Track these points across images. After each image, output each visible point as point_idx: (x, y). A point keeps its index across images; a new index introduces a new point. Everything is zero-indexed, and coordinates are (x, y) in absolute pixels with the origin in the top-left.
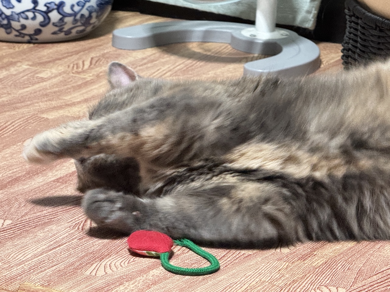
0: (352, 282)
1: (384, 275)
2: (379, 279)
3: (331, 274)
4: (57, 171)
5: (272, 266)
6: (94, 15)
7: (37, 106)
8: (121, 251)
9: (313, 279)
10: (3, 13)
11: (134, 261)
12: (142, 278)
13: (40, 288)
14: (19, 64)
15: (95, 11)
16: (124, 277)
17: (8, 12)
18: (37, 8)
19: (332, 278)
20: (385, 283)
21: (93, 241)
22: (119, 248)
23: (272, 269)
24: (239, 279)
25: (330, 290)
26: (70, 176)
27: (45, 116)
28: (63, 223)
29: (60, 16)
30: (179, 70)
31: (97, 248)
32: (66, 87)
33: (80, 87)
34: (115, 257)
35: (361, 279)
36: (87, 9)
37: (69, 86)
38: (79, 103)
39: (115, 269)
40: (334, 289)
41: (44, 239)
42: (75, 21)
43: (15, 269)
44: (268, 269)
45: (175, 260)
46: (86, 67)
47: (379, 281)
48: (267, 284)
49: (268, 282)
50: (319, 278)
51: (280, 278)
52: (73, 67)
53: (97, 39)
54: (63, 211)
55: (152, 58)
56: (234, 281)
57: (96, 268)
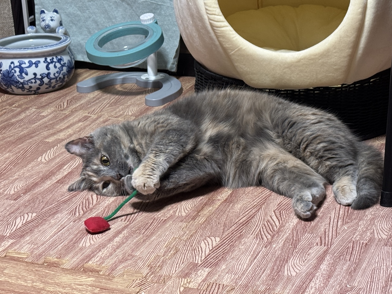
0: (222, 232)
2: (235, 228)
3: (210, 228)
4: (57, 176)
5: (178, 226)
6: (66, 77)
7: (42, 134)
9: (201, 233)
10: (19, 81)
12: (111, 245)
13: (56, 260)
14: (31, 108)
16: (101, 245)
17: (22, 81)
18: (37, 77)
19: (211, 230)
20: (239, 231)
23: (179, 228)
24: (163, 238)
25: (211, 239)
26: (64, 178)
27: (47, 140)
28: (64, 212)
29: (49, 80)
30: (113, 102)
32: (56, 120)
33: (63, 119)
35: (226, 229)
36: (62, 74)
37: (58, 119)
38: (64, 129)
39: (95, 240)
41: (55, 224)
42: (57, 81)
43: (41, 248)
46: (65, 106)
47: (236, 230)
48: (178, 239)
50: (204, 231)
51: (184, 234)
52: (59, 107)
53: (69, 88)
54: (63, 203)
55: (98, 96)
56: (160, 240)
57: (85, 241)
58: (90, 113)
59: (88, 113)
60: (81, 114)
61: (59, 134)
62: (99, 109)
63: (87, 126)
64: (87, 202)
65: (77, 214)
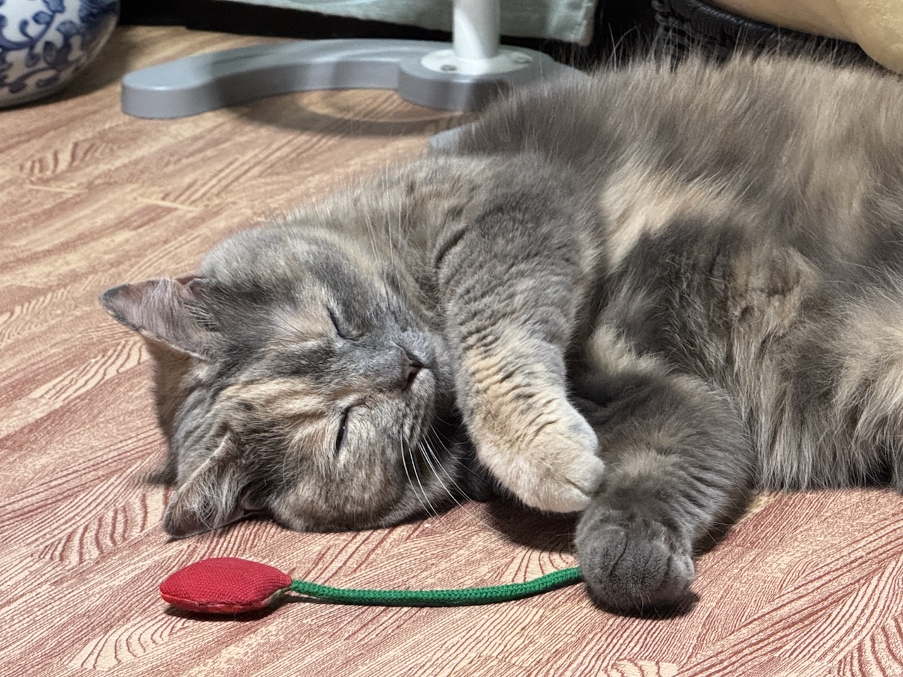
0: (693, 645)
1: (766, 625)
2: (754, 636)
3: (642, 630)
5: (507, 619)
6: (76, 41)
8: (152, 607)
9: (601, 644)
11: (185, 628)
12: (203, 668)
15: (78, 33)
16: (161, 669)
19: (646, 639)
20: (769, 644)
21: (88, 586)
22: (147, 600)
23: (505, 626)
24: (430, 655)
25: (640, 668)
26: (31, 431)
28: (16, 547)
30: (281, 159)
31: (98, 602)
32: (15, 218)
33: (49, 215)
34: (139, 622)
35: (712, 638)
36: (58, 29)
37: (24, 215)
38: (48, 253)
39: (139, 651)
40: (649, 667)
42: (33, 58)
44: (497, 628)
45: (281, 620)
46: (63, 165)
47: (753, 640)
48: (495, 663)
49: (497, 657)
50: (615, 641)
52: (32, 168)
53: (87, 98)
54: (16, 517)
55: (216, 134)
56: (419, 662)
57: (96, 652)
58: (172, 197)
59: (162, 195)
60: (130, 199)
61: (26, 269)
62: (214, 181)
63: (152, 245)
64: (120, 517)
65: (73, 558)
